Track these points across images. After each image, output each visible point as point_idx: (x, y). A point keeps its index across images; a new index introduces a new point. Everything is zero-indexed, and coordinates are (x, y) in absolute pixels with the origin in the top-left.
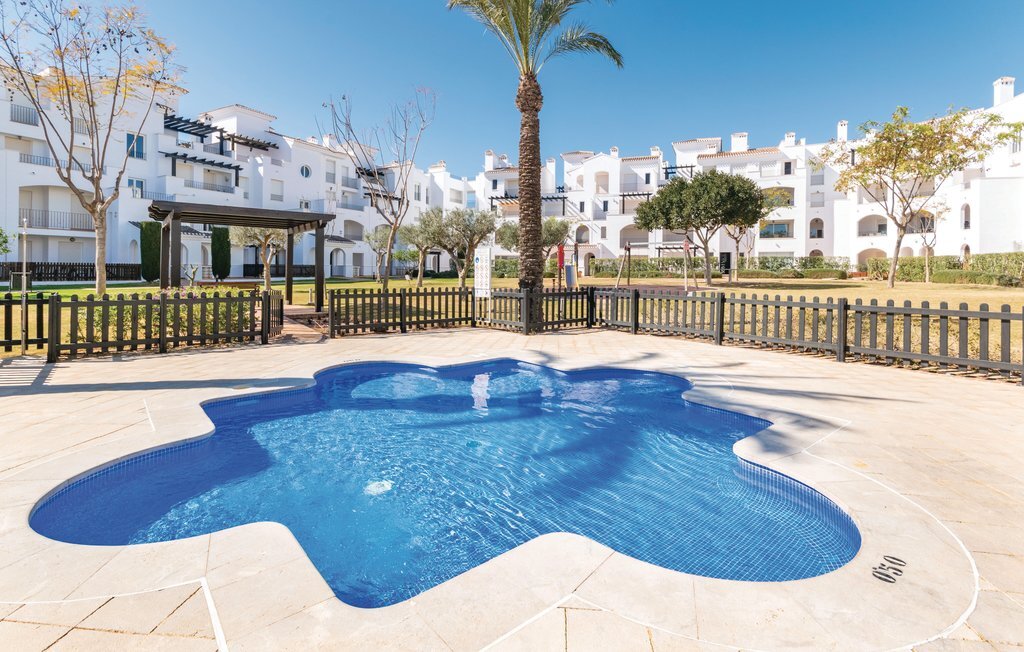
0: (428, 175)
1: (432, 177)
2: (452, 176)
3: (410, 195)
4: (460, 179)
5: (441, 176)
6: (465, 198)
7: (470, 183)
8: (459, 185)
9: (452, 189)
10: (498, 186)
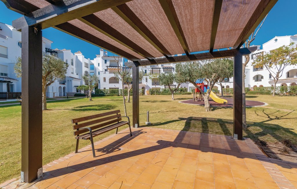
0: (75, 56)
1: (77, 57)
2: (85, 57)
3: (69, 63)
4: (87, 59)
5: (80, 57)
6: (89, 66)
7: (92, 61)
8: (87, 61)
9: (85, 62)
10: (107, 62)
